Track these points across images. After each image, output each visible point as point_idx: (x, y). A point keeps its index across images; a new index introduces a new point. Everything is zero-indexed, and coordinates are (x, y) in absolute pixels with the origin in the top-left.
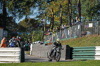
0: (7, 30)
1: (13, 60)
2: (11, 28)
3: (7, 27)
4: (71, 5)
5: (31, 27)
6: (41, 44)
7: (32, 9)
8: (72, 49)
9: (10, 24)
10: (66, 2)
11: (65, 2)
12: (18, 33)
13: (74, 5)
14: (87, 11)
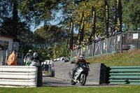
0: (18, 41)
1: (26, 84)
2: (24, 38)
3: (18, 37)
4: (108, 7)
5: (52, 37)
6: (66, 61)
7: (53, 12)
8: (109, 69)
9: (23, 33)
10: (101, 3)
11: (99, 3)
12: (34, 45)
13: (113, 7)
14: (131, 16)
